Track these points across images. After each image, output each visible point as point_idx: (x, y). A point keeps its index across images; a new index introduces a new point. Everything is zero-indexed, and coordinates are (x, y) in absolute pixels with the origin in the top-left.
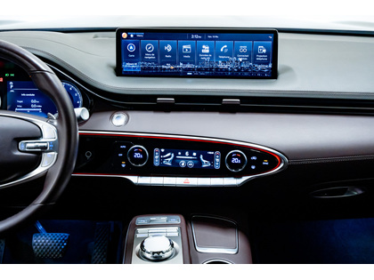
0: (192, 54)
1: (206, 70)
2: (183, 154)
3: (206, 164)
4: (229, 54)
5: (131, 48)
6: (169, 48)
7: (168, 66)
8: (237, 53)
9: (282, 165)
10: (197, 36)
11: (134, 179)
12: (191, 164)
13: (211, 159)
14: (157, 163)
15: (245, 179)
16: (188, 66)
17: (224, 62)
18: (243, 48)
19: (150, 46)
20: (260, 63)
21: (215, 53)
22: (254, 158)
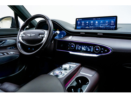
0: (93, 24)
1: (97, 28)
2: (83, 47)
3: (89, 50)
4: (103, 23)
5: (79, 23)
6: (87, 22)
7: (87, 27)
8: (105, 23)
9: (111, 52)
10: (95, 19)
12: (85, 49)
13: (90, 48)
16: (92, 27)
17: (102, 26)
18: (107, 22)
19: (83, 22)
20: (112, 26)
21: (99, 23)
22: (103, 49)
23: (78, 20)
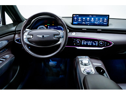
0: (89, 20)
1: (92, 24)
2: (89, 42)
3: (94, 44)
4: (98, 20)
5: (75, 18)
6: (84, 19)
7: (84, 23)
9: (112, 45)
10: (91, 16)
11: (78, 48)
12: (91, 44)
13: (95, 43)
14: (82, 44)
15: (103, 48)
16: (88, 23)
17: (97, 22)
18: (101, 19)
19: (80, 18)
20: (105, 22)
21: (95, 20)
23: (75, 16)
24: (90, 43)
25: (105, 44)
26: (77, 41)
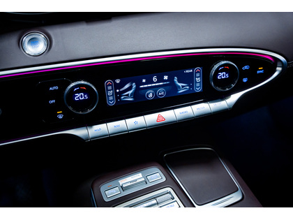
2: (150, 81)
3: (182, 88)
12: (162, 93)
13: (189, 79)
14: (111, 101)
22: (246, 67)
24: (154, 87)
25: (244, 74)
26: (72, 92)
